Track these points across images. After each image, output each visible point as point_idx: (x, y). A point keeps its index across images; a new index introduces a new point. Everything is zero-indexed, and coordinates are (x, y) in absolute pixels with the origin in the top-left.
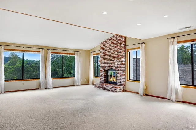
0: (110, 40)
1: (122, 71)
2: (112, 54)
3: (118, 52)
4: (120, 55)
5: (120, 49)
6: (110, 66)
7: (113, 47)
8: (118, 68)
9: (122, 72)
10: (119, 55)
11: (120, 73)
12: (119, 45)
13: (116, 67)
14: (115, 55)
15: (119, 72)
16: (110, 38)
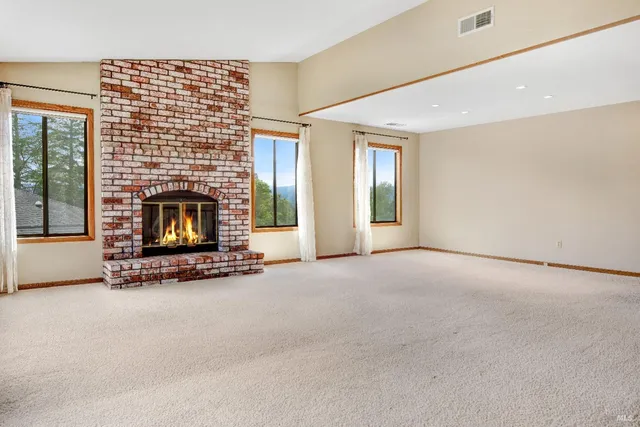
0: (179, 69)
1: (240, 201)
2: (191, 133)
3: (224, 131)
4: (233, 143)
5: (233, 121)
6: (179, 179)
7: (195, 105)
8: (226, 191)
9: (243, 203)
10: (229, 144)
11: (231, 207)
12: (226, 104)
13: (213, 185)
14: (210, 141)
15: (229, 204)
16: (181, 64)
